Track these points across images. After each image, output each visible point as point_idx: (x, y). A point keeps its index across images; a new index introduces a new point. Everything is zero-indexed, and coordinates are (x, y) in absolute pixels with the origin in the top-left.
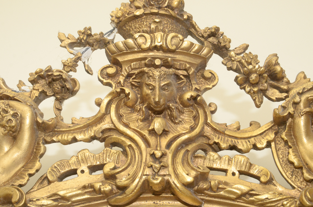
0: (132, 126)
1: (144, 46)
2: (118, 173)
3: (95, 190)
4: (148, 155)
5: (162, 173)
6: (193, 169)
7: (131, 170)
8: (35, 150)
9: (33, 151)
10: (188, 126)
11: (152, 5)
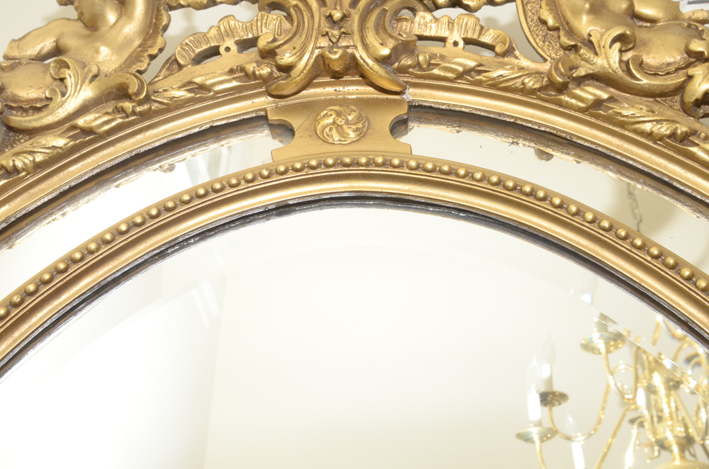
2: (279, 47)
3: (247, 75)
4: (323, 18)
5: (343, 43)
6: (391, 36)
7: (297, 42)
8: (154, 20)
9: (151, 22)
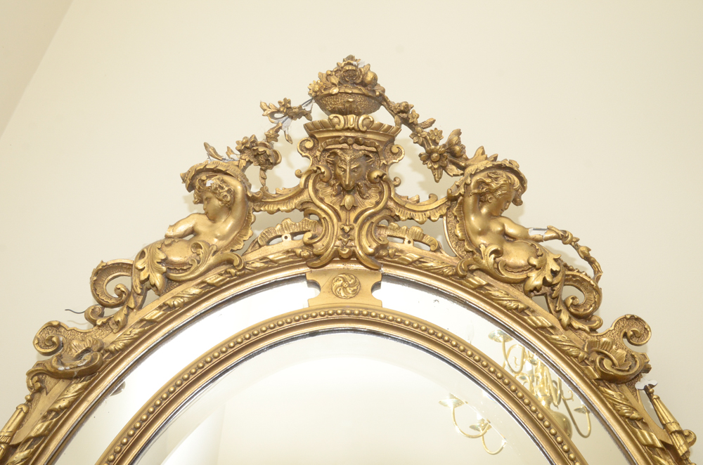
0: (327, 200)
1: (337, 127)
2: (315, 243)
3: (296, 255)
4: (339, 229)
5: (349, 244)
6: (375, 241)
7: (325, 241)
8: (246, 218)
9: (245, 220)
10: (373, 200)
11: (347, 81)
